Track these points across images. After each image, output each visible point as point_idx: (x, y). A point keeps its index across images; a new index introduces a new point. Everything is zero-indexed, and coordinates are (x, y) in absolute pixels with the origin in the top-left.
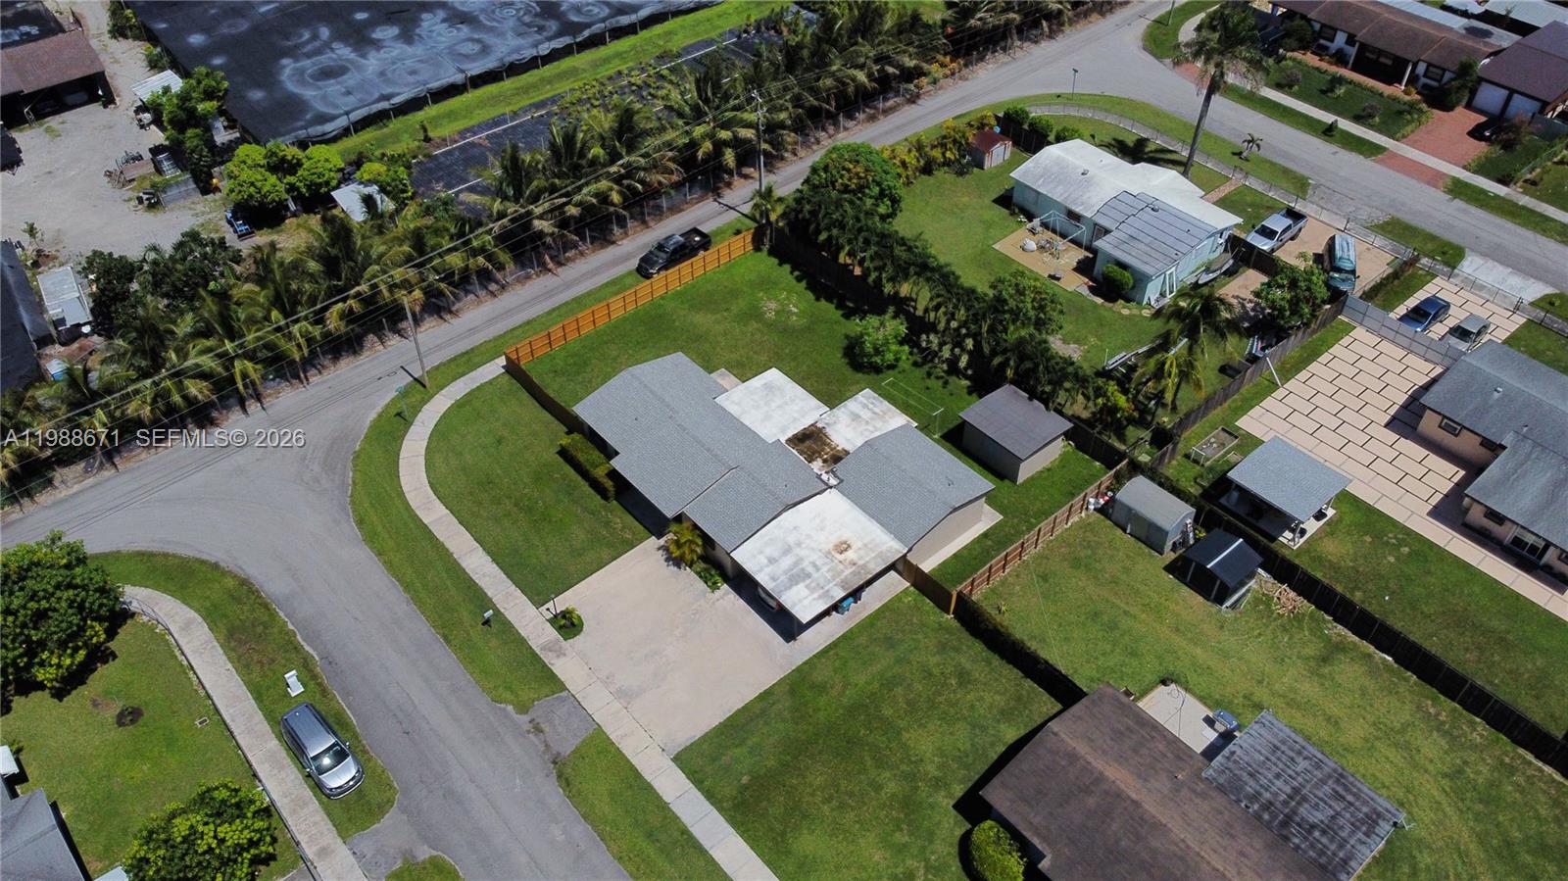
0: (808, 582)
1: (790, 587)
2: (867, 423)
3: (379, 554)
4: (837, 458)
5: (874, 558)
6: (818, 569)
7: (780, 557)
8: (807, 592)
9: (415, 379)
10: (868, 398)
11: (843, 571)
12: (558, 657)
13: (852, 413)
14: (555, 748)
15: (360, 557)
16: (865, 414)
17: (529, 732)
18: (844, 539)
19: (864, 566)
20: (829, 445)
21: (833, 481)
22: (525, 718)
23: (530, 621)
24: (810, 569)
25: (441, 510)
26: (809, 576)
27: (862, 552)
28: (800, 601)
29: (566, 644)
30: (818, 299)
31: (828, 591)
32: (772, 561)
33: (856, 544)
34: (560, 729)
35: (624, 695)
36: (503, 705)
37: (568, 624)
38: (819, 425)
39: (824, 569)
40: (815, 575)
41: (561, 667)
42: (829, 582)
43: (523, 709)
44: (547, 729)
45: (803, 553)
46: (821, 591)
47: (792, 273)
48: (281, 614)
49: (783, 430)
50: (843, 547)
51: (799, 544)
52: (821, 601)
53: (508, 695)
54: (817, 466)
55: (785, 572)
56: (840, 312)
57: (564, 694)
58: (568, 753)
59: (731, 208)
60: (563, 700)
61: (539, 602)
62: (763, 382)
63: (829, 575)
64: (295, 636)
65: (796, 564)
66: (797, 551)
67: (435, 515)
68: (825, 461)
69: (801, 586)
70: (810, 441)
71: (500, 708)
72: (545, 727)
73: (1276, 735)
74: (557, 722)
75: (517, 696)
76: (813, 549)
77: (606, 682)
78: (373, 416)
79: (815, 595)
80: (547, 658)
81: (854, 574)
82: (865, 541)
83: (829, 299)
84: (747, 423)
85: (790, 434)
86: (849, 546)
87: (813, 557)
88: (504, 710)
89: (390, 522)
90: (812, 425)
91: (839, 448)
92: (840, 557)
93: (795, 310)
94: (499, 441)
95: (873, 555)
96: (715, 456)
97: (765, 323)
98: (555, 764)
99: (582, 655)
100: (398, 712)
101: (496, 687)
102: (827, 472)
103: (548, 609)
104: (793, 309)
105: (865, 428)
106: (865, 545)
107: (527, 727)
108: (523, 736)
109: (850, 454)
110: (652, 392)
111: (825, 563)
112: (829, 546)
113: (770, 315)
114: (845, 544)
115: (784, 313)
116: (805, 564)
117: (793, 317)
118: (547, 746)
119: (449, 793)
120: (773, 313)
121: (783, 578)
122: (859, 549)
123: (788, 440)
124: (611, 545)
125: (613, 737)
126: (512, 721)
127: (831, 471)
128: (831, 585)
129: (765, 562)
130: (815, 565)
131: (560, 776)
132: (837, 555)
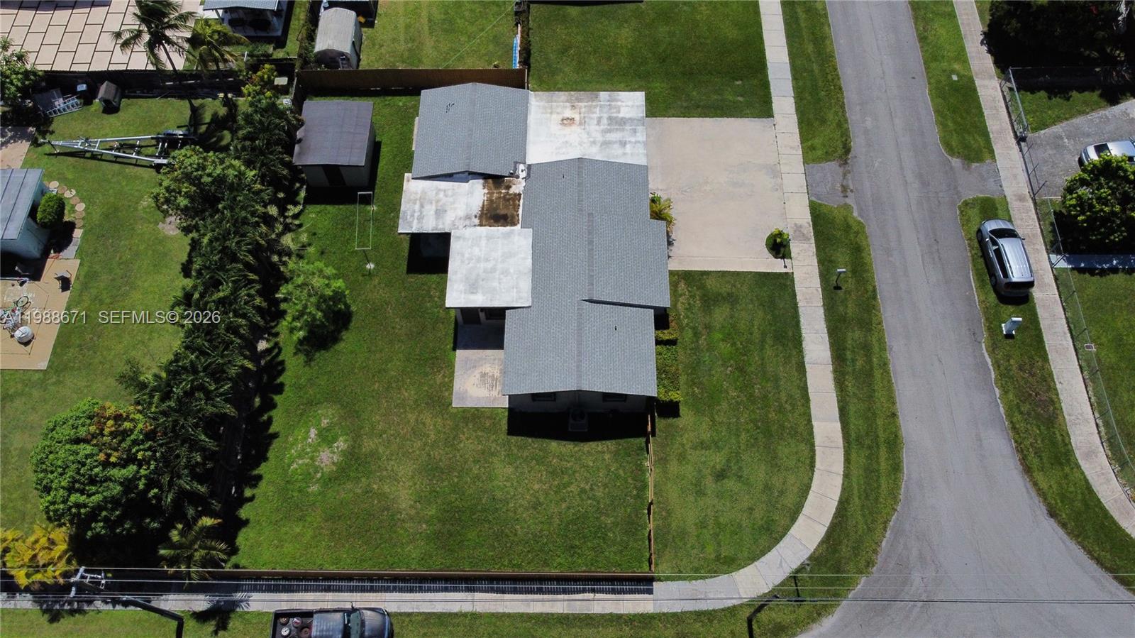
0: (615, 115)
1: (630, 119)
2: (438, 201)
3: (894, 415)
4: (495, 180)
5: (555, 102)
6: (600, 118)
7: (615, 142)
8: (622, 109)
10: (409, 223)
11: (585, 107)
12: (801, 226)
13: (437, 218)
14: (839, 170)
15: (912, 427)
16: (430, 210)
17: (852, 191)
18: (560, 126)
19: (569, 101)
20: (491, 201)
22: (848, 201)
23: (803, 268)
24: (605, 121)
26: (610, 118)
27: (559, 110)
28: (633, 106)
29: (789, 231)
30: (275, 436)
31: (608, 101)
32: (623, 144)
33: (556, 118)
34: (830, 179)
35: (774, 171)
36: (860, 219)
37: (778, 246)
38: (477, 221)
39: (595, 115)
40: (606, 116)
41: (802, 216)
42: (601, 106)
43: (847, 207)
44: (838, 185)
45: (597, 135)
46: (613, 103)
47: (252, 499)
48: (1002, 410)
49: (508, 235)
50: (567, 121)
51: (594, 142)
52: (620, 98)
53: (853, 224)
54: (518, 187)
55: (623, 130)
56: (277, 398)
57: (813, 199)
58: (834, 162)
60: (816, 195)
61: (788, 275)
62: (472, 297)
63: (597, 110)
64: (996, 380)
65: (610, 131)
66: (600, 138)
67: (827, 428)
68: (508, 187)
69: (621, 115)
70: (497, 217)
71: (862, 217)
72: (838, 187)
74: (830, 185)
75: (845, 218)
76: (588, 134)
77: (779, 188)
79: (619, 103)
80: (809, 230)
81: (579, 100)
82: (548, 115)
84: (529, 262)
85: (507, 229)
86: (563, 120)
87: (593, 127)
88: (860, 215)
89: (870, 447)
90: (481, 225)
91: (486, 191)
92: (577, 117)
93: (313, 433)
94: (720, 476)
95: (554, 104)
96: (590, 233)
97: (356, 437)
98: (846, 160)
99: (784, 215)
100: (937, 259)
101: (857, 233)
102: (518, 177)
103: (785, 267)
104: (313, 436)
105: (446, 196)
106: (551, 113)
107: (849, 193)
108: (857, 189)
109: (485, 177)
110: (580, 343)
111: (591, 118)
112: (575, 128)
113: (341, 444)
114: (565, 122)
115: (326, 437)
116: (603, 127)
117: (326, 421)
118: (845, 175)
119: (925, 184)
120: (336, 445)
121: (628, 127)
122: (558, 113)
123: (514, 224)
124: (702, 287)
125: (801, 153)
126: (858, 204)
127: (515, 176)
128: (603, 103)
129: (628, 146)
130: (599, 121)
131: (847, 151)
132: (577, 119)
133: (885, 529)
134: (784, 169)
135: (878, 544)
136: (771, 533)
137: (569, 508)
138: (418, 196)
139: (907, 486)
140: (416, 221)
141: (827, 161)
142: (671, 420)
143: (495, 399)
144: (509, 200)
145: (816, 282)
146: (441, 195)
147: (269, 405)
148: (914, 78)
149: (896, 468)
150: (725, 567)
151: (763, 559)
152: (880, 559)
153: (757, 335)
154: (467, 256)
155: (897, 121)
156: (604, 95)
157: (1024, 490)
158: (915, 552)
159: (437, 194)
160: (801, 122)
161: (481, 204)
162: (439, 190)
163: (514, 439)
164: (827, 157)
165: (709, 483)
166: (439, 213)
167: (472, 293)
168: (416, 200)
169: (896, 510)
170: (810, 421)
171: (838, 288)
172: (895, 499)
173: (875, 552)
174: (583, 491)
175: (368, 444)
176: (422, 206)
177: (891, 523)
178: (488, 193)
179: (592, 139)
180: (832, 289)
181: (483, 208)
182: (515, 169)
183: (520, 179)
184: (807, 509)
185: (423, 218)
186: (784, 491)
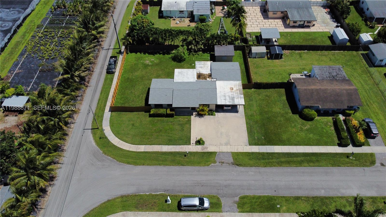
1: (234, 101)
2: (204, 67)
3: (143, 165)
4: (210, 76)
6: (234, 95)
7: (226, 98)
8: (238, 100)
9: (91, 129)
10: (198, 63)
11: (238, 92)
12: (207, 149)
13: (199, 67)
14: (230, 162)
15: (139, 168)
18: (230, 87)
19: (239, 89)
20: (205, 75)
21: (215, 80)
22: (218, 163)
23: (192, 148)
24: (233, 96)
25: (143, 147)
26: (234, 97)
27: (235, 87)
28: (239, 102)
29: (205, 145)
30: (154, 55)
33: (233, 87)
34: (226, 159)
35: (227, 144)
36: (211, 165)
37: (199, 142)
38: (198, 73)
39: (234, 94)
40: (235, 96)
41: (211, 149)
42: (238, 95)
43: (215, 162)
44: (224, 161)
45: (228, 94)
47: (141, 54)
48: (142, 194)
49: (194, 78)
50: (232, 89)
51: (225, 94)
52: (242, 99)
53: (209, 163)
54: (208, 79)
56: (162, 55)
57: (218, 153)
58: (233, 161)
59: (109, 49)
61: (190, 144)
62: (177, 73)
63: (237, 94)
64: (152, 194)
65: (229, 97)
67: (142, 148)
68: (208, 78)
69: (235, 99)
70: (200, 76)
73: (318, 68)
74: (223, 158)
75: (211, 161)
77: (221, 144)
78: (94, 143)
79: (240, 99)
80: (205, 151)
81: (240, 91)
83: (156, 54)
84: (186, 81)
85: (196, 78)
87: (230, 94)
88: (212, 165)
89: (135, 157)
90: (197, 74)
91: (207, 74)
92: (234, 90)
93: (153, 60)
94: (133, 125)
95: (238, 86)
96: (192, 90)
97: (151, 66)
98: (234, 164)
99: (210, 145)
100: (195, 185)
101: (205, 163)
102: (212, 79)
103: (193, 143)
105: (206, 68)
106: (234, 86)
107: (220, 164)
108: (222, 166)
109: (211, 74)
110: (162, 88)
111: (233, 93)
112: (230, 90)
113: (150, 64)
115: (152, 62)
116: (231, 96)
117: (155, 61)
118: (228, 163)
119: (226, 186)
121: (231, 101)
122: (234, 87)
123: (197, 79)
124: (186, 124)
125: (236, 151)
126: (216, 166)
127: (212, 78)
128: (239, 96)
129: (224, 101)
130: (232, 95)
131: (238, 165)
132: (233, 91)
133: (113, 158)
134: (229, 147)
135: (110, 156)
136: (117, 134)
137: (130, 98)
139: (123, 165)
141: (233, 159)
142: (148, 116)
144: (205, 78)
147: (160, 54)
148: (275, 191)
149: (129, 163)
150: (111, 125)
151: (111, 132)
152: (106, 156)
153: (171, 135)
154: (188, 71)
155: (253, 182)
156: (243, 96)
157: (117, 194)
158: (106, 164)
160: (249, 153)
162: (208, 67)
164: (235, 159)
165: (131, 122)
166: (201, 67)
168: (205, 63)
169: (117, 161)
170: (145, 145)
171: (185, 156)
172: (120, 162)
173: (108, 155)
175: (149, 67)
176: (203, 64)
177: (114, 160)
181: (202, 73)
184: (121, 142)
185: (199, 65)
186: (127, 137)
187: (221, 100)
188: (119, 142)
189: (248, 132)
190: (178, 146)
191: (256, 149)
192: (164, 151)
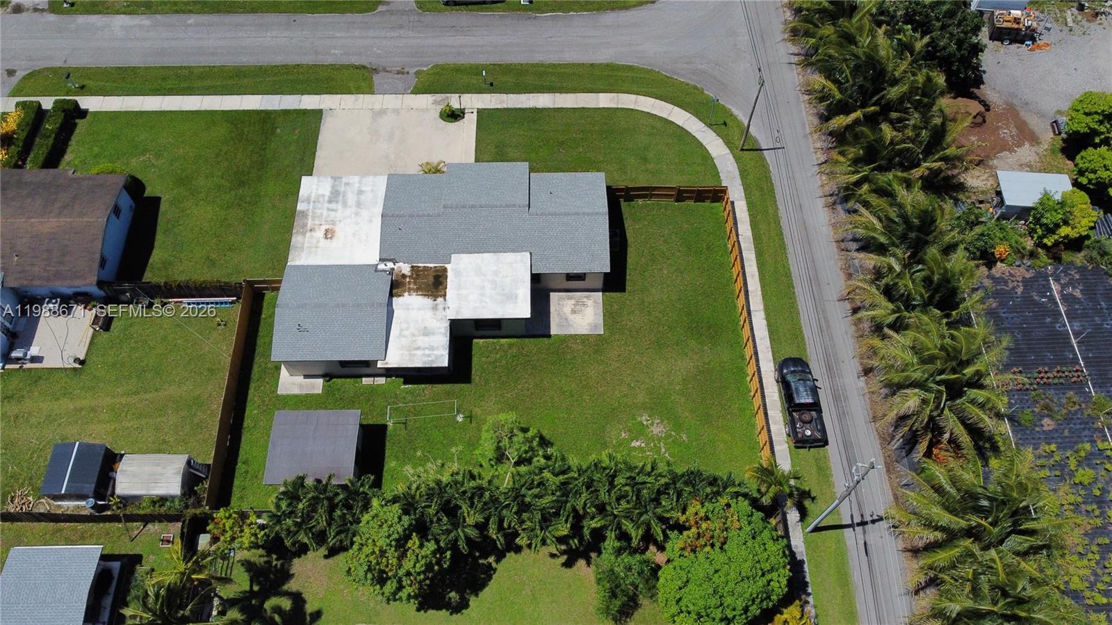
0: (326, 198)
1: (333, 187)
2: (414, 335)
3: (592, 65)
4: (396, 286)
5: (303, 244)
6: (328, 209)
7: (358, 198)
8: (320, 193)
10: (437, 357)
11: (313, 221)
12: (435, 101)
13: (433, 334)
14: (382, 74)
15: (600, 57)
16: (422, 341)
17: (403, 69)
18: (334, 240)
19: (304, 234)
20: (417, 290)
21: (381, 266)
22: (413, 71)
23: (473, 102)
24: (333, 206)
26: (330, 202)
27: (314, 241)
28: (318, 185)
29: (439, 108)
31: (309, 203)
32: (360, 192)
33: (323, 242)
34: (390, 80)
35: (383, 112)
37: (454, 115)
38: (440, 300)
39: (325, 213)
40: (326, 205)
41: (425, 100)
42: (314, 208)
43: (418, 73)
45: (348, 212)
46: (312, 199)
48: (586, 13)
49: (458, 274)
50: (329, 234)
52: (306, 195)
54: (405, 269)
55: (345, 192)
57: (409, 91)
60: (406, 89)
61: (480, 112)
62: (520, 297)
63: (318, 212)
65: (345, 204)
66: (354, 209)
67: (604, 100)
68: (404, 276)
69: (327, 193)
70: (434, 284)
71: (429, 65)
72: (398, 76)
74: (396, 81)
76: (346, 218)
77: (396, 111)
79: (313, 195)
80: (439, 97)
81: (305, 226)
82: (319, 250)
84: (486, 255)
85: (450, 274)
86: (326, 238)
87: (339, 215)
88: (427, 66)
89: (617, 80)
90: (445, 296)
91: (406, 294)
92: (324, 228)
93: (635, 444)
94: (645, 160)
95: (306, 245)
96: (464, 207)
97: (636, 407)
98: (373, 69)
99: (425, 110)
100: (469, 29)
101: (443, 69)
102: (393, 269)
103: (472, 112)
104: (638, 443)
105: (407, 329)
106: (317, 247)
107: (406, 70)
108: (401, 66)
109: (391, 295)
111: (328, 216)
112: (337, 229)
113: (644, 419)
114: (329, 236)
115: (640, 431)
116: (339, 207)
117: (623, 435)
118: (387, 71)
119: (401, 27)
120: (645, 423)
121: (342, 189)
122: (318, 242)
123: (445, 270)
125: (362, 95)
126: (417, 66)
127: (392, 271)
128: (311, 207)
129: (364, 189)
130: (332, 210)
131: (364, 67)
132: (327, 227)
133: (672, 78)
134: (378, 107)
136: (682, 134)
137: (679, 251)
138: (406, 352)
139: (643, 64)
140: (436, 352)
141: (372, 80)
143: (595, 302)
144: (418, 275)
145: (486, 97)
146: (406, 333)
148: (295, 21)
149: (630, 68)
150: (710, 162)
151: (701, 140)
152: (692, 83)
153: (532, 133)
154: (477, 304)
155: (338, 35)
156: (301, 207)
158: (685, 65)
159: (405, 336)
160: (330, 93)
161: (420, 297)
162: (400, 335)
163: (628, 288)
164: (368, 80)
165: (650, 166)
166: (426, 332)
167: (516, 297)
168: (410, 354)
169: (659, 72)
170: (599, 109)
171: (491, 84)
172: (651, 71)
173: (688, 84)
174: (665, 241)
175: (641, 397)
176: (418, 348)
177: (668, 75)
178: (409, 292)
179: (353, 216)
180: (491, 88)
181: (425, 295)
182: (384, 271)
183: (395, 267)
184: (665, 116)
185: (433, 346)
186: (653, 128)
187: (372, 191)
188: (669, 115)
189: (316, 144)
190: (510, 107)
191: (309, 102)
192: (545, 95)
